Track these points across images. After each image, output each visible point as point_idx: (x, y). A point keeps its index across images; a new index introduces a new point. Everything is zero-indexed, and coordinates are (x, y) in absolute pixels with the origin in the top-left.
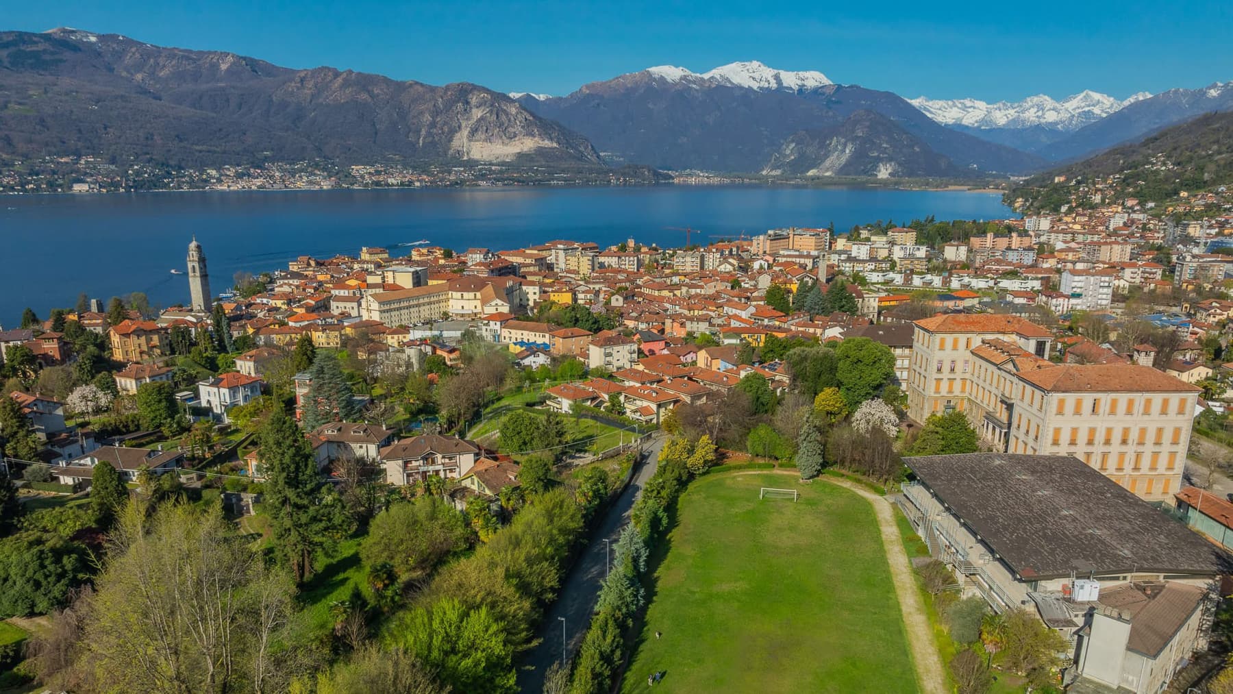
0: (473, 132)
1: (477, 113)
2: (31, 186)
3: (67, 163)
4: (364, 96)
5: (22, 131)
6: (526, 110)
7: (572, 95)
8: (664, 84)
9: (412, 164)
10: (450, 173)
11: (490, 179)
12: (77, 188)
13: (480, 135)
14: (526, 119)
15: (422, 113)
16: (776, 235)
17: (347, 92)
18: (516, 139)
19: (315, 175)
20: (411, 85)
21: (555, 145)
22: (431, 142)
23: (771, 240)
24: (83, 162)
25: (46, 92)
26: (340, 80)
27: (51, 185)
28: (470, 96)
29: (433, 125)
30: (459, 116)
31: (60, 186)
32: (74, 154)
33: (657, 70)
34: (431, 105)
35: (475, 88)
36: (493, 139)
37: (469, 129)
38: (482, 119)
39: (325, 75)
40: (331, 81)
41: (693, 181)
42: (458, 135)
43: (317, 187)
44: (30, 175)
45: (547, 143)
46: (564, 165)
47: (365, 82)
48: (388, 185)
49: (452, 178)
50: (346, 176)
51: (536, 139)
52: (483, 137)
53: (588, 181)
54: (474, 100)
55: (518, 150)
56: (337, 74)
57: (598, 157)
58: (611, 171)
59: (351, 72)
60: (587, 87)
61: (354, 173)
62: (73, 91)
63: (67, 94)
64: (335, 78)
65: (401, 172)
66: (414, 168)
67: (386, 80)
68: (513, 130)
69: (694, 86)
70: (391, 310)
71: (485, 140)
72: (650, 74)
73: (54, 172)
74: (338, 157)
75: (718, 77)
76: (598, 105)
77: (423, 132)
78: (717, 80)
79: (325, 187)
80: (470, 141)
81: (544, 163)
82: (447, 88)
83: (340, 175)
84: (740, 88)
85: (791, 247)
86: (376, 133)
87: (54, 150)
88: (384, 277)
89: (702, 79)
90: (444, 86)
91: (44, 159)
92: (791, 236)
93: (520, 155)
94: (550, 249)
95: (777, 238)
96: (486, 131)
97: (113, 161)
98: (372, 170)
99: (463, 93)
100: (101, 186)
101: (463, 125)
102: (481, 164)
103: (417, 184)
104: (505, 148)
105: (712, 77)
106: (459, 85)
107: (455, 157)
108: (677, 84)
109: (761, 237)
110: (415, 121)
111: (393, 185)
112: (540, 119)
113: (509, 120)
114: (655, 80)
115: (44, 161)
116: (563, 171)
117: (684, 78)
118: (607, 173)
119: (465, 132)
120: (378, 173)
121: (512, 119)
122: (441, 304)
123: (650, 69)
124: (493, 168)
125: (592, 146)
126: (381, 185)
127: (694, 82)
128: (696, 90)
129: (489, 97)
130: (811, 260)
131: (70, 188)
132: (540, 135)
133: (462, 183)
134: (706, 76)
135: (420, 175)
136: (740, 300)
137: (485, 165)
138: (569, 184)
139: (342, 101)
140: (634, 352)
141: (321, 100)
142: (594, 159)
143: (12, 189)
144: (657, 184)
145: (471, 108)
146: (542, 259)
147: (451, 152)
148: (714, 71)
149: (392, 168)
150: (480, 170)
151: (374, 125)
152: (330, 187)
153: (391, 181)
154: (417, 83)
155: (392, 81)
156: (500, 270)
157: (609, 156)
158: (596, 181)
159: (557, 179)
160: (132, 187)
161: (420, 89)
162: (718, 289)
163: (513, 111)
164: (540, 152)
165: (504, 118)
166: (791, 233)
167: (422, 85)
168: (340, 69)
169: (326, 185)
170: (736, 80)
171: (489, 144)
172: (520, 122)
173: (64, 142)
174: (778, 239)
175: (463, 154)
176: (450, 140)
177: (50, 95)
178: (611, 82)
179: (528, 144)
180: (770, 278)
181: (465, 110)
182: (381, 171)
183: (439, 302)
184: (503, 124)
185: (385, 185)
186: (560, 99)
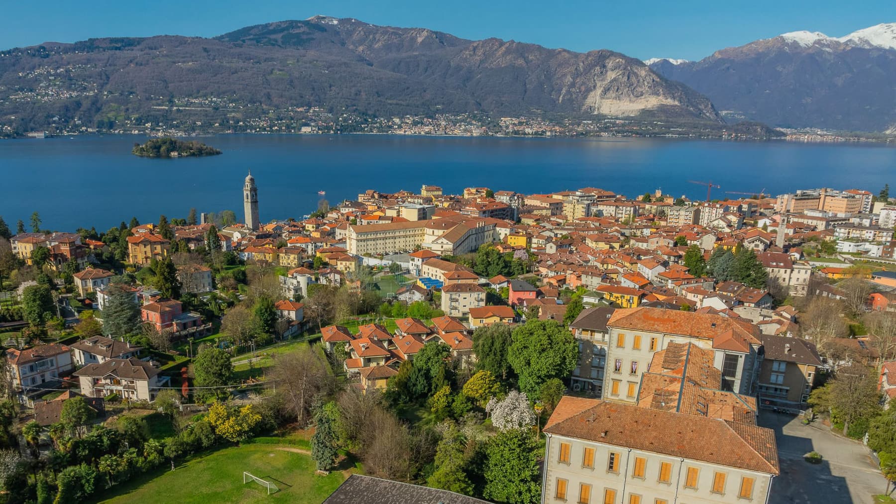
0: (606, 91)
1: (611, 75)
2: (276, 128)
3: (301, 112)
4: (521, 61)
5: (278, 90)
6: (654, 73)
7: (704, 60)
8: (796, 48)
9: (550, 117)
10: (579, 125)
11: (612, 131)
12: (306, 130)
13: (612, 94)
14: (653, 81)
15: (565, 75)
16: (803, 194)
17: (508, 58)
18: (643, 97)
19: (471, 124)
20: (560, 52)
21: (677, 103)
22: (569, 100)
23: (796, 200)
24: (311, 111)
25: (298, 61)
26: (503, 48)
27: (288, 127)
28: (607, 61)
29: (573, 85)
30: (596, 77)
31: (294, 128)
32: (307, 105)
33: (790, 36)
34: (573, 69)
35: (612, 54)
36: (622, 97)
37: (602, 89)
38: (615, 80)
39: (493, 44)
40: (496, 50)
41: (805, 138)
42: (592, 94)
43: (469, 134)
44: (277, 120)
45: (670, 102)
46: (682, 120)
47: (522, 50)
48: (525, 134)
49: (580, 129)
50: (495, 126)
51: (661, 97)
52: (614, 95)
53: (700, 136)
54: (610, 64)
55: (642, 107)
56: (502, 44)
57: (717, 114)
58: (725, 127)
59: (513, 42)
60: (720, 52)
61: (502, 124)
62: (314, 60)
63: (310, 62)
64: (500, 47)
65: (540, 124)
66: (551, 120)
67: (539, 48)
68: (640, 90)
69: (828, 49)
70: (368, 240)
71: (615, 98)
72: (783, 39)
73: (292, 119)
74: (492, 111)
75: (856, 40)
76: (728, 68)
77: (564, 91)
78: (854, 43)
79: (474, 135)
80: (602, 98)
81: (663, 118)
82: (589, 54)
83: (491, 125)
84: (879, 49)
85: (820, 208)
86: (526, 92)
87: (295, 102)
88: (399, 211)
89: (838, 43)
90: (586, 53)
91: (288, 109)
92: (822, 197)
93: (644, 112)
94: (569, 195)
95: (805, 197)
96: (617, 90)
97: (331, 111)
98: (516, 122)
99: (601, 58)
100: (319, 129)
101: (598, 85)
102: (608, 119)
103: (548, 134)
104: (631, 104)
105: (850, 41)
106: (599, 52)
107: (587, 112)
108: (809, 48)
109: (786, 196)
110: (559, 82)
111: (529, 134)
112: (666, 81)
113: (638, 81)
114: (787, 44)
115: (288, 111)
116: (680, 126)
117: (818, 42)
118: (721, 128)
119: (599, 91)
120: (521, 124)
121: (641, 80)
122: (416, 238)
123: (784, 35)
124: (618, 122)
125: (712, 105)
126: (519, 134)
127: (828, 46)
128: (829, 53)
129: (624, 62)
130: (824, 223)
131: (300, 130)
132: (664, 94)
133: (586, 134)
134: (843, 40)
135: (554, 126)
136: (669, 258)
137: (612, 119)
138: (683, 138)
139: (503, 66)
140: (482, 300)
141: (486, 65)
142: (713, 117)
143: (265, 129)
144: (769, 140)
145: (606, 71)
146: (558, 203)
147: (584, 108)
148: (852, 34)
149: (533, 120)
150: (606, 123)
151: (525, 85)
152: (478, 134)
153: (528, 130)
154: (564, 50)
155: (544, 49)
156: (492, 212)
157: (731, 114)
158: (708, 135)
159: (672, 133)
160: (339, 130)
161: (567, 55)
162: (660, 244)
163: (643, 73)
164: (663, 109)
165: (634, 79)
166: (823, 193)
167: (568, 52)
168: (505, 40)
169: (476, 133)
170: (876, 42)
171: (618, 101)
172: (648, 83)
173: (302, 97)
174: (805, 199)
175: (594, 110)
176: (585, 98)
177: (300, 64)
178: (744, 47)
179: (652, 102)
180: (714, 238)
181: (602, 73)
182: (524, 122)
183: (414, 236)
184: (632, 85)
185: (522, 134)
186: (693, 63)
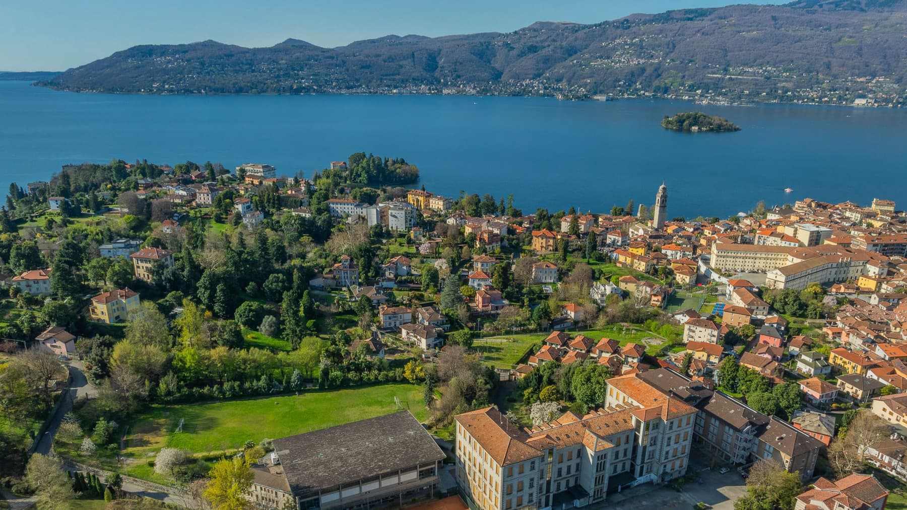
2: (826, 99)
3: (861, 82)
12: (860, 102)
24: (874, 81)
25: (877, 25)
27: (840, 98)
31: (846, 100)
32: (870, 75)
44: (830, 91)
62: (897, 24)
63: (892, 26)
73: (847, 89)
87: (857, 71)
91: (846, 79)
97: (899, 81)
100: (876, 102)
115: (846, 81)
131: (853, 101)
143: (813, 100)
160: (900, 103)
173: (867, 66)
177: (878, 28)
